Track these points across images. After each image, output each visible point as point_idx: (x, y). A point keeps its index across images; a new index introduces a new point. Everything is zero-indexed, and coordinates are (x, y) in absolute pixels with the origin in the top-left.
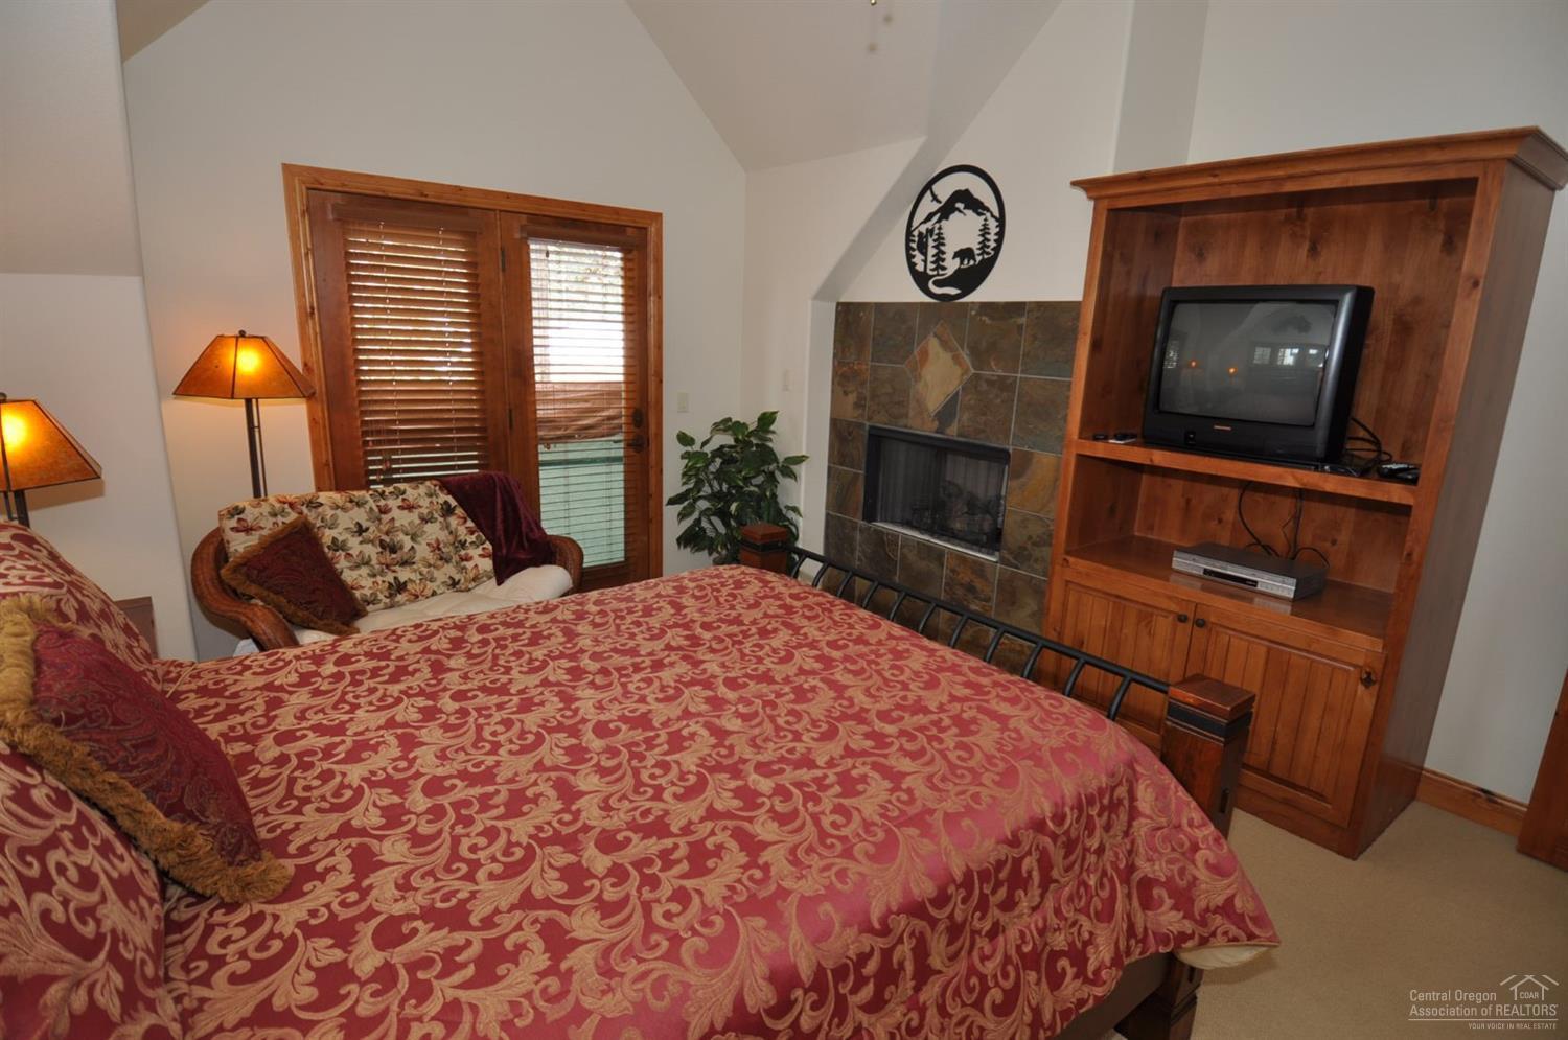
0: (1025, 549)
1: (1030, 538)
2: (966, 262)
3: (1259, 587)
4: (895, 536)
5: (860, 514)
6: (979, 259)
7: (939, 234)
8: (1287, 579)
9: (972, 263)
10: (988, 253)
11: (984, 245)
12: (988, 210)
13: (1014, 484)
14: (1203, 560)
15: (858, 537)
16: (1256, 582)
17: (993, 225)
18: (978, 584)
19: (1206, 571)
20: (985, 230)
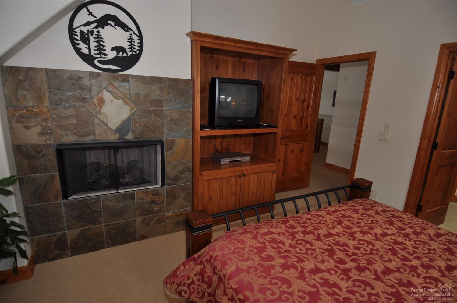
0: (178, 176)
1: (179, 171)
2: (121, 53)
3: (243, 161)
4: (98, 198)
5: (61, 197)
6: (130, 54)
7: (98, 35)
8: (247, 157)
9: (125, 55)
10: (135, 52)
11: (132, 47)
12: (131, 30)
13: (169, 153)
14: (228, 159)
15: (63, 210)
16: (241, 160)
17: (136, 38)
18: (156, 199)
19: (230, 162)
20: (131, 40)
